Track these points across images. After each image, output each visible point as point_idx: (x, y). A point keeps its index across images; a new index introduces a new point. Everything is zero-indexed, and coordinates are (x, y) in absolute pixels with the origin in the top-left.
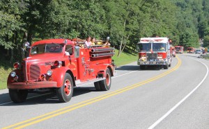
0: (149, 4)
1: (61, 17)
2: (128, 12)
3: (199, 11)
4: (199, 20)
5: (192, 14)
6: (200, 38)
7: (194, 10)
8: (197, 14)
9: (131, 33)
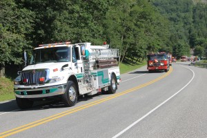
0: (143, 20)
1: (63, 35)
2: (125, 28)
3: (190, 24)
4: (190, 32)
5: (184, 26)
6: (191, 48)
7: (185, 23)
8: (188, 26)
9: (128, 46)
